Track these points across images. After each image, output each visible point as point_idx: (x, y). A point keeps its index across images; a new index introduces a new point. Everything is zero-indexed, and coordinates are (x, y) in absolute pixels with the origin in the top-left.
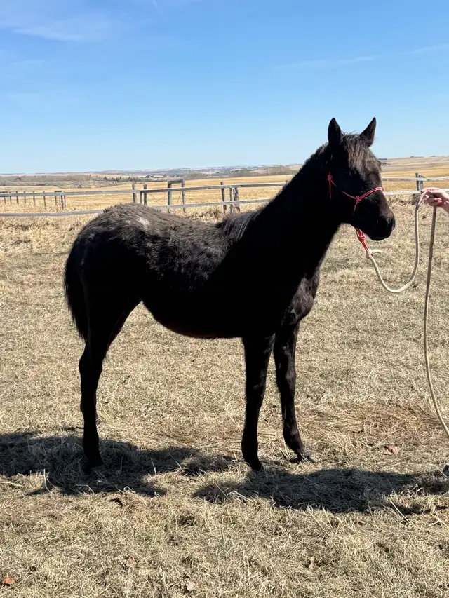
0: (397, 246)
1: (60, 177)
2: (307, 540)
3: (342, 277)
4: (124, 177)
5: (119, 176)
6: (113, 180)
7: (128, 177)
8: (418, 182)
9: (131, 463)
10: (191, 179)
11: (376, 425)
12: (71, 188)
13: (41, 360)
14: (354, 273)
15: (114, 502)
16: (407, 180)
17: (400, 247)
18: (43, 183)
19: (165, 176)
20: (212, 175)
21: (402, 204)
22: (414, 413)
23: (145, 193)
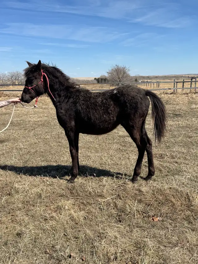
23: (183, 82)
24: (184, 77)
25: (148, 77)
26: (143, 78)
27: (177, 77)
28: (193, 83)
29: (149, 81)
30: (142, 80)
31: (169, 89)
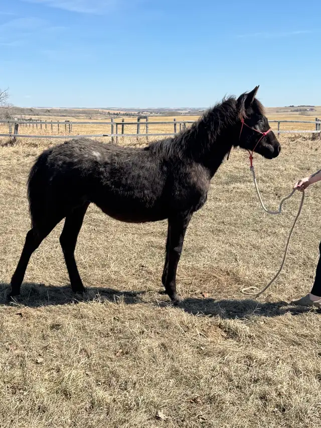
0: (284, 169)
1: (77, 111)
2: (122, 341)
3: (234, 188)
4: (122, 112)
5: (118, 112)
6: (114, 114)
7: (125, 112)
8: (317, 124)
9: (38, 294)
10: (170, 116)
11: (201, 280)
12: (84, 119)
13: (11, 232)
14: (242, 186)
15: (18, 315)
16: (309, 122)
17: (285, 170)
18: (64, 114)
19: (151, 113)
20: (186, 113)
21: (304, 139)
22: (228, 274)
23: (123, 124)
24: (101, 114)
25: (31, 110)
26: (22, 111)
27: (89, 114)
28: (142, 127)
29: (34, 117)
30: (19, 116)
31: (104, 136)
